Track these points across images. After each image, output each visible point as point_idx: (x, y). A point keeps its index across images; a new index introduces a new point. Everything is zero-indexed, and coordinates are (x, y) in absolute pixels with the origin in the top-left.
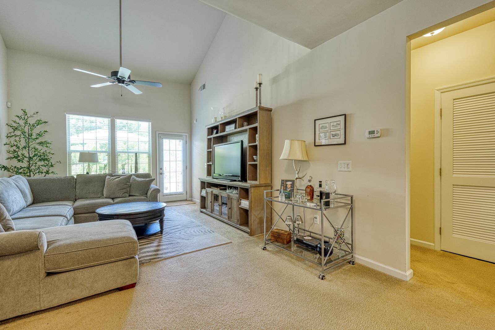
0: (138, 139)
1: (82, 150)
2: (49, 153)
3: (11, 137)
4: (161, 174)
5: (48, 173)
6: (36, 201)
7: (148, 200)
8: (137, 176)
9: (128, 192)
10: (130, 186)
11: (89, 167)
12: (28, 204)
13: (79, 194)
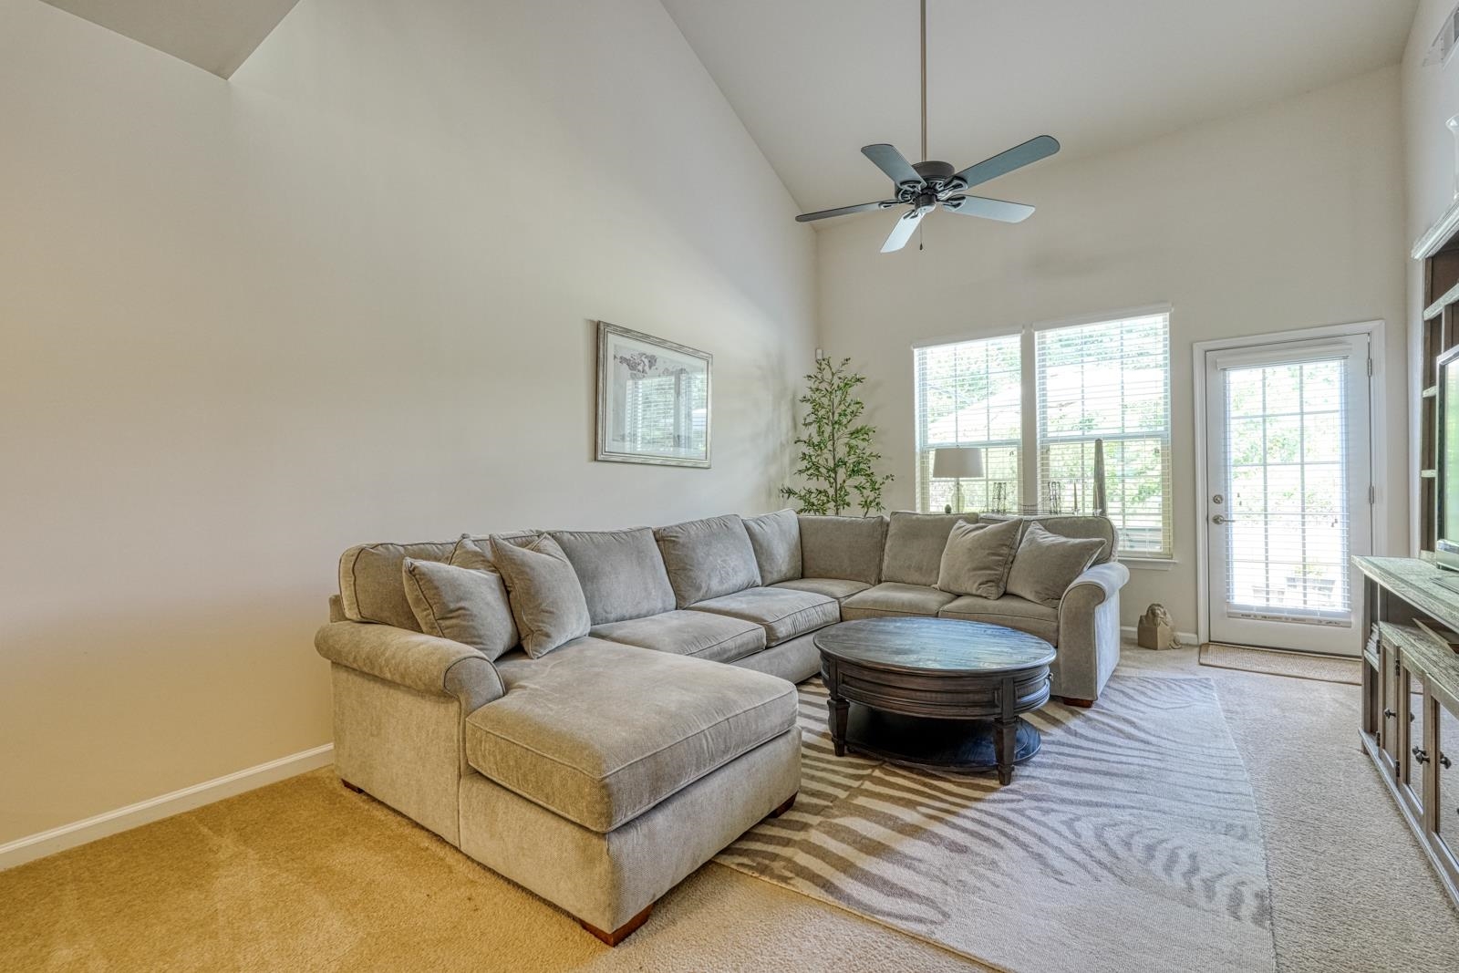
1: (954, 440)
2: (871, 455)
3: (810, 424)
4: (1216, 520)
5: (866, 505)
6: (806, 573)
7: (1055, 624)
8: (1056, 525)
9: (1001, 580)
10: (1011, 559)
11: (958, 490)
12: (776, 577)
13: (888, 567)
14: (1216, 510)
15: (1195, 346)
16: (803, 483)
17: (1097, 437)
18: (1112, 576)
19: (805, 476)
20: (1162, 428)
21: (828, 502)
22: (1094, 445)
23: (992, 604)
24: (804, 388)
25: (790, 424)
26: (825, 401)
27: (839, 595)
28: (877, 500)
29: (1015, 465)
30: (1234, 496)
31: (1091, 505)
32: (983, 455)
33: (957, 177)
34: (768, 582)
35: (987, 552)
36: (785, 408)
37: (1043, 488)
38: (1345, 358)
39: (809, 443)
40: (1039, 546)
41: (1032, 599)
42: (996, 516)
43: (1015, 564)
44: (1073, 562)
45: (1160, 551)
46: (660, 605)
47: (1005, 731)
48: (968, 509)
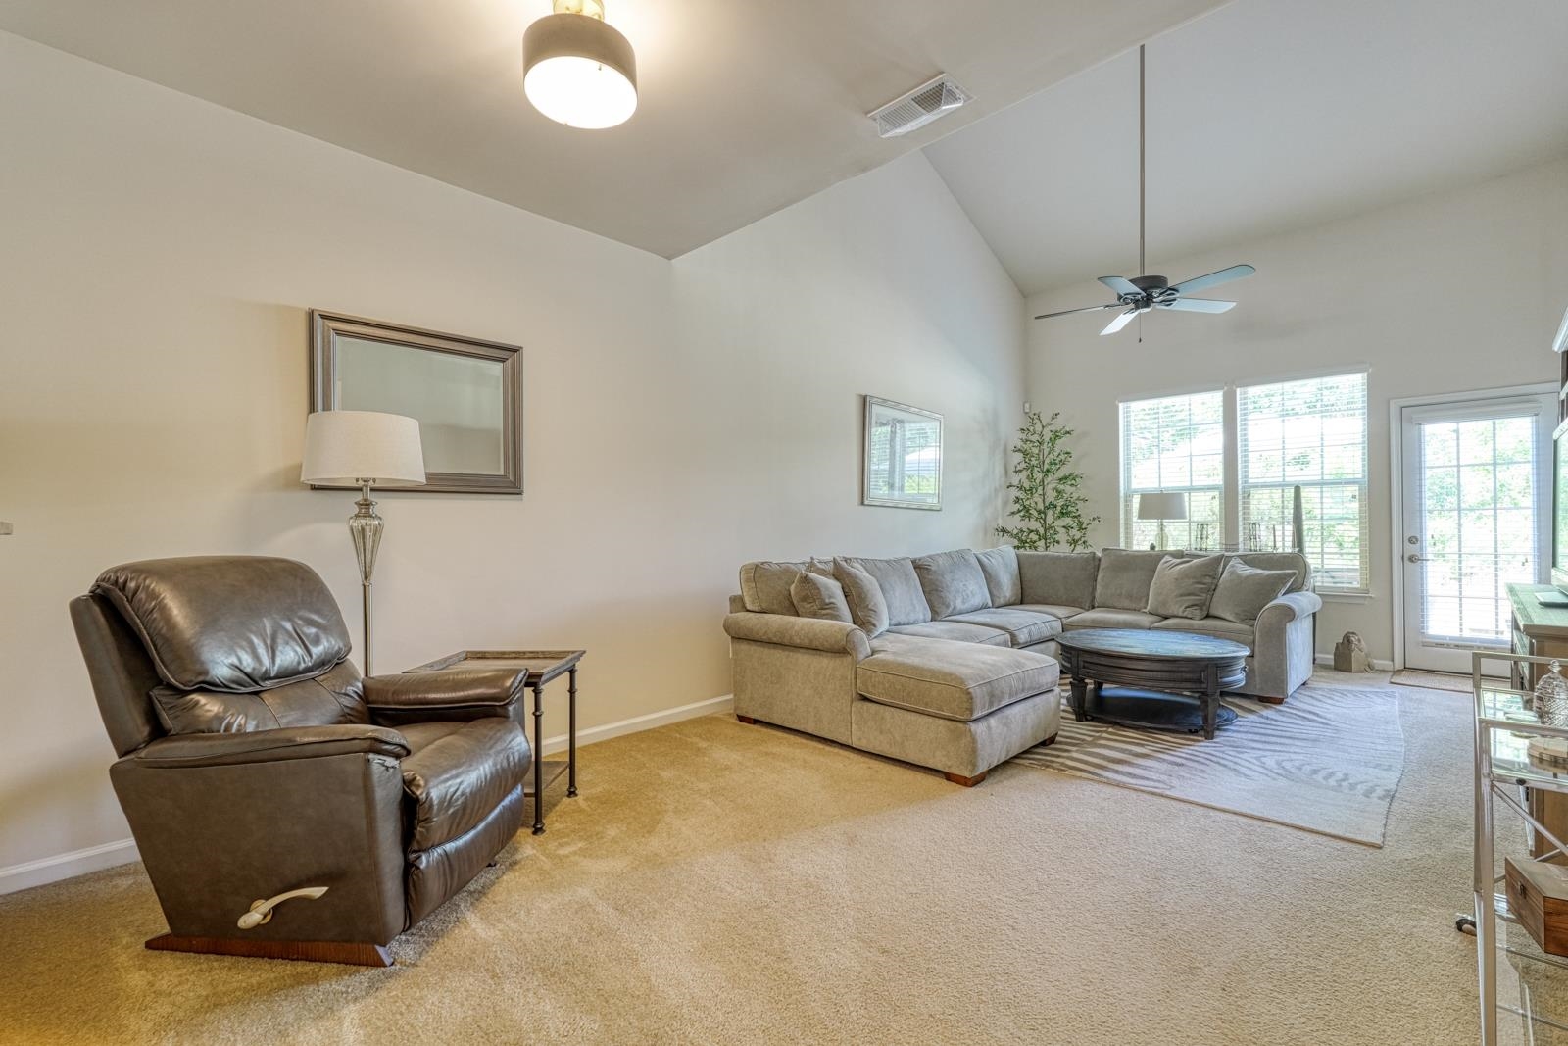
0: (1322, 439)
1: (1157, 486)
2: (1078, 499)
3: (1021, 471)
4: (1412, 559)
5: (1074, 542)
6: (1026, 599)
7: (1252, 638)
8: (1253, 560)
9: (1204, 604)
10: (1213, 587)
11: (1162, 530)
12: (1002, 601)
13: (1101, 595)
14: (1411, 549)
15: (1392, 402)
16: (1015, 523)
17: (1296, 484)
18: (1304, 602)
19: (1018, 517)
20: (1360, 476)
21: (1040, 540)
22: (1292, 491)
23: (1197, 623)
24: (1016, 440)
25: (1003, 471)
26: (1035, 451)
27: (1061, 616)
28: (1083, 539)
29: (1217, 509)
30: (1429, 537)
31: (1290, 544)
32: (1186, 499)
33: (1170, 289)
34: (996, 605)
35: (1191, 581)
36: (998, 457)
37: (1244, 529)
38: (1536, 415)
39: (1021, 488)
40: (1239, 576)
41: (1230, 618)
42: (1200, 553)
43: (1217, 591)
44: (1270, 588)
45: (1359, 586)
46: (922, 617)
47: (1210, 701)
48: (1171, 548)
